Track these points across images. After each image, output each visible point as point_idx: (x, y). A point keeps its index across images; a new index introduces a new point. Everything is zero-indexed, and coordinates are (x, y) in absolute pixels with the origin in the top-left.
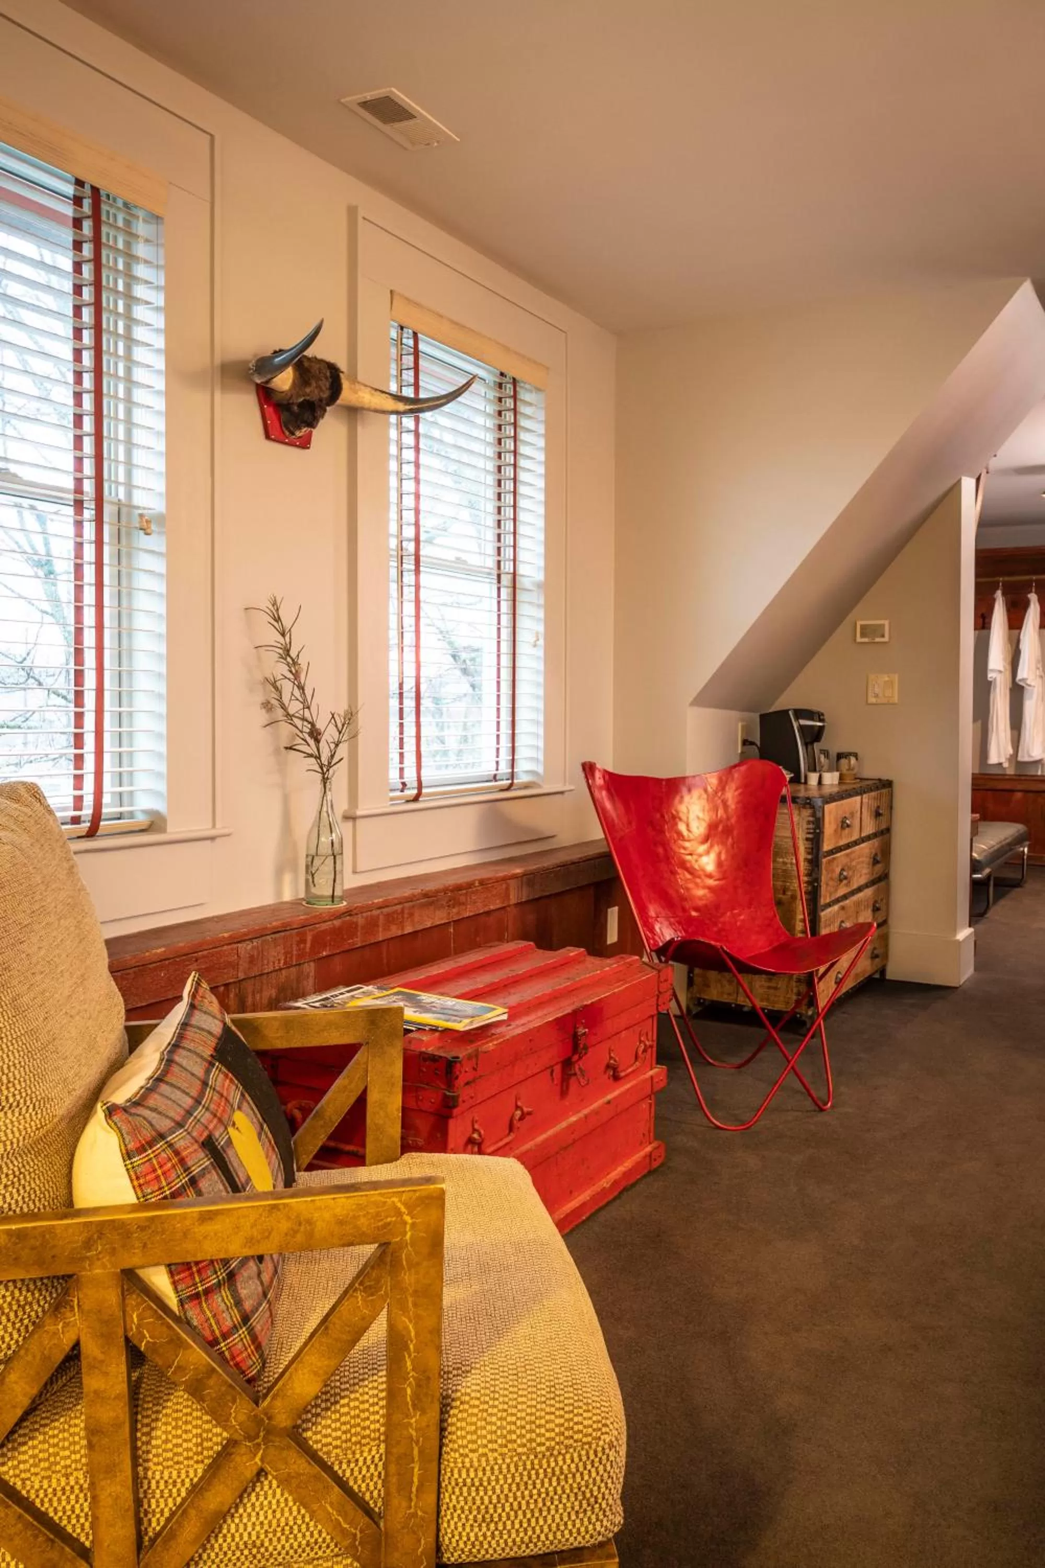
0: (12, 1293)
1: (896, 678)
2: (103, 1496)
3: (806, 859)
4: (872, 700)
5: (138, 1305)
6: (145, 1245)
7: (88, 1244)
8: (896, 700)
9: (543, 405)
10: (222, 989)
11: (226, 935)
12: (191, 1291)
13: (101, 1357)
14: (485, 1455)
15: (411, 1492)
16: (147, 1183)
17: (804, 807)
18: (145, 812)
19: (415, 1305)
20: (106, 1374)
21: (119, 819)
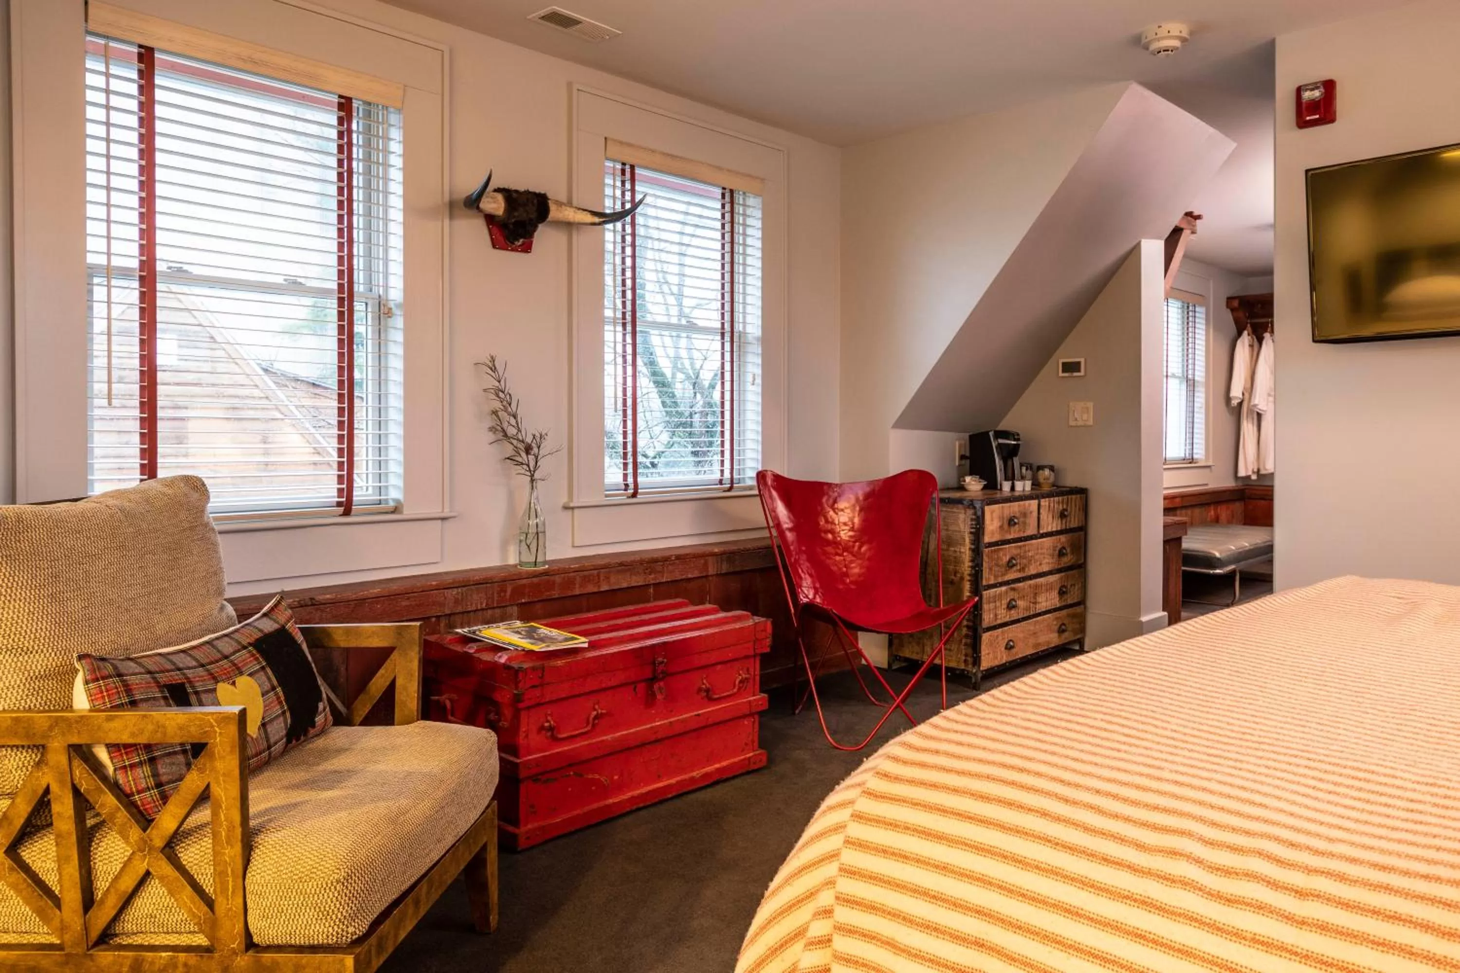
0: (31, 756)
1: (1090, 405)
2: (64, 873)
3: (970, 549)
4: (1072, 423)
5: (78, 766)
6: (79, 732)
7: (51, 728)
8: (1091, 423)
9: (761, 206)
10: (434, 619)
11: (434, 583)
12: (121, 764)
13: (60, 793)
14: (263, 877)
15: (228, 895)
16: (96, 699)
17: (968, 507)
18: (394, 500)
19: (224, 781)
20: (63, 803)
21: (380, 504)
